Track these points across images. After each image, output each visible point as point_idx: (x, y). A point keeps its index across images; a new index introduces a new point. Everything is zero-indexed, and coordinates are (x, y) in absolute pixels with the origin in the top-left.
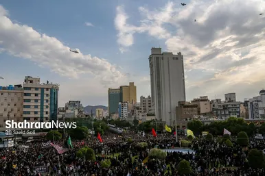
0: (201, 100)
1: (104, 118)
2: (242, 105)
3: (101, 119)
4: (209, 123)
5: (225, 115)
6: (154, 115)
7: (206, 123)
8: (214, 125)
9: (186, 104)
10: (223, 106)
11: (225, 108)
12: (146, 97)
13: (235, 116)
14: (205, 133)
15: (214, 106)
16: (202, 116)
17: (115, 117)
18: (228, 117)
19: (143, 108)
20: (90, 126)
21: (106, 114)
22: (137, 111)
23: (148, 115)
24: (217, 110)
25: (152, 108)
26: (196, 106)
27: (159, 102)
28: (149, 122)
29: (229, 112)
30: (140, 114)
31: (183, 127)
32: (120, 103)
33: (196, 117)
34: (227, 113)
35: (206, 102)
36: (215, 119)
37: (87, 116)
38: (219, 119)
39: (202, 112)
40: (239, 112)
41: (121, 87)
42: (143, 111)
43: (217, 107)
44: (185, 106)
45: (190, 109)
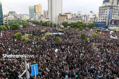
0: (68, 14)
1: (27, 20)
2: (83, 16)
3: (26, 20)
4: (70, 23)
5: (77, 20)
6: (49, 19)
7: (69, 23)
8: (72, 24)
9: (62, 15)
11: (77, 17)
12: (46, 11)
13: (80, 21)
14: (68, 27)
16: (68, 20)
17: (32, 19)
18: (78, 21)
19: (44, 16)
20: (20, 24)
21: (28, 18)
22: (42, 17)
23: (46, 19)
25: (48, 16)
26: (66, 16)
27: (51, 13)
28: (47, 22)
30: (43, 18)
32: (34, 13)
33: (66, 20)
34: (78, 19)
35: (70, 14)
36: (73, 21)
37: (18, 19)
38: (74, 22)
39: (68, 18)
40: (82, 19)
41: (35, 6)
42: (44, 17)
44: (62, 16)
45: (63, 17)
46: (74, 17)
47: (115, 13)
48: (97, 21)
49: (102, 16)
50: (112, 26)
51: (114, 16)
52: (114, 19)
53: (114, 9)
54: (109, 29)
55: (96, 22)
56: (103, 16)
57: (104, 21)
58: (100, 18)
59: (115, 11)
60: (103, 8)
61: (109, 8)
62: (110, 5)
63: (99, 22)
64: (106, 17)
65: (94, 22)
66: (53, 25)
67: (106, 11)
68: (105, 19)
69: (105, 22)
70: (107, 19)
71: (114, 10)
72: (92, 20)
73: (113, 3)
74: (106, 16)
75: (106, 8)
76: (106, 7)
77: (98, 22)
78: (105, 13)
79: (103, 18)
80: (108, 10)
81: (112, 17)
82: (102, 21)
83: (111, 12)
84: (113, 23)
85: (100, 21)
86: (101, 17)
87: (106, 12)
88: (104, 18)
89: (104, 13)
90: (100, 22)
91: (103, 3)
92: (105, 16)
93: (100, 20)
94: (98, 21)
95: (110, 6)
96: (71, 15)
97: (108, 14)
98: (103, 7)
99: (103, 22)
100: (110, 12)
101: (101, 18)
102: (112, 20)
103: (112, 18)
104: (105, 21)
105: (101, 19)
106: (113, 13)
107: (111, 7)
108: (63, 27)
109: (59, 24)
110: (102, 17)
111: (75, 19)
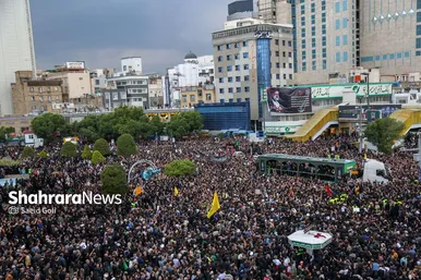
0: (72, 70)
4: (79, 120)
5: (120, 102)
7: (73, 120)
8: (92, 122)
9: (36, 78)
10: (118, 83)
11: (121, 86)
15: (98, 82)
16: (72, 105)
24: (104, 90)
26: (59, 83)
29: (128, 95)
31: (23, 129)
33: (57, 106)
35: (79, 75)
39: (72, 95)
43: (106, 86)
45: (44, 89)
46: (104, 85)
47: (281, 59)
48: (212, 101)
49: (230, 74)
50: (277, 119)
51: (282, 71)
52: (282, 83)
53: (273, 42)
55: (207, 106)
56: (233, 74)
57: (243, 96)
58: (221, 85)
59: (281, 49)
60: (228, 40)
61: (253, 35)
62: (256, 22)
63: (222, 104)
64: (246, 78)
65: (199, 105)
67: (243, 50)
68: (247, 89)
69: (247, 104)
70: (253, 86)
71: (274, 48)
72: (188, 94)
73: (274, 13)
74: (246, 73)
75: (244, 37)
76: (240, 30)
77: (215, 105)
78: (241, 62)
79: (234, 85)
80: (251, 48)
81: (274, 76)
82: (231, 96)
83: (264, 55)
84: (277, 105)
85: (227, 97)
86: (225, 80)
87: (245, 55)
88: (238, 85)
89: (237, 62)
90: (227, 105)
91: (230, 13)
92: (243, 73)
93: (223, 93)
94: (218, 98)
95: (255, 29)
96: (86, 75)
97: (253, 64)
98: (231, 33)
99: (239, 104)
100: (259, 56)
101: (226, 85)
102: (272, 90)
103: (275, 82)
104: (247, 95)
105: (230, 90)
106: (274, 60)
107: (262, 34)
108: (39, 142)
109: (18, 130)
110: (230, 79)
111: (108, 96)
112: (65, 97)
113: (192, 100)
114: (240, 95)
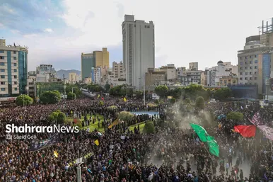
0: (169, 68)
2: (203, 73)
3: (74, 83)
4: (173, 89)
5: (188, 81)
6: (124, 80)
7: (171, 89)
9: (155, 71)
11: (189, 75)
13: (196, 83)
16: (168, 82)
18: (190, 84)
19: (115, 73)
22: (109, 76)
23: (119, 80)
24: (182, 77)
25: (123, 74)
26: (163, 73)
27: (131, 68)
28: (120, 87)
29: (192, 79)
30: (113, 79)
32: (92, 68)
33: (163, 82)
34: (190, 80)
35: (172, 70)
36: (179, 85)
38: (183, 86)
39: (168, 79)
40: (200, 80)
42: (115, 76)
44: (154, 73)
45: (158, 75)
46: (181, 75)
48: (236, 84)
49: (246, 71)
54: (267, 102)
55: (234, 86)
56: (249, 71)
57: (253, 82)
58: (241, 76)
61: (261, 52)
62: (261, 46)
63: (241, 86)
64: (255, 73)
65: (229, 85)
66: (134, 95)
67: (256, 59)
68: (255, 78)
69: (256, 85)
72: (223, 80)
73: (268, 41)
74: (256, 70)
75: (255, 53)
76: (253, 50)
77: (238, 86)
78: (253, 65)
79: (248, 76)
80: (260, 58)
82: (246, 81)
83: (267, 62)
85: (244, 82)
86: (244, 74)
87: (256, 62)
88: (251, 76)
89: (251, 65)
90: (244, 86)
91: (247, 41)
92: (254, 71)
93: (242, 80)
94: (239, 82)
95: (263, 49)
96: (175, 70)
98: (248, 51)
99: (250, 85)
100: (264, 62)
101: (244, 76)
104: (255, 81)
105: (246, 79)
107: (266, 51)
108: (158, 97)
109: (149, 91)
110: (246, 74)
111: (183, 79)
112: (166, 79)
113: (225, 82)
114: (251, 81)
